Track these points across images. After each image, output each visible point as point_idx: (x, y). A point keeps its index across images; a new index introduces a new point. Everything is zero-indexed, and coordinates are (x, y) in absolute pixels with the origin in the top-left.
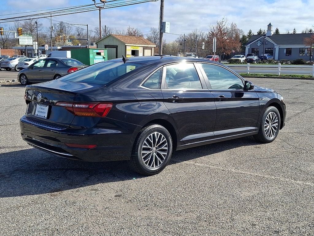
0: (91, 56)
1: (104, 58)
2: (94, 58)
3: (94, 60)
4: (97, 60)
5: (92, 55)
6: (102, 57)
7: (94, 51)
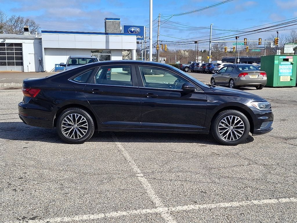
0: (276, 62)
1: (292, 64)
2: (279, 64)
3: (280, 66)
4: (283, 66)
5: (278, 61)
6: (290, 63)
7: (280, 58)
